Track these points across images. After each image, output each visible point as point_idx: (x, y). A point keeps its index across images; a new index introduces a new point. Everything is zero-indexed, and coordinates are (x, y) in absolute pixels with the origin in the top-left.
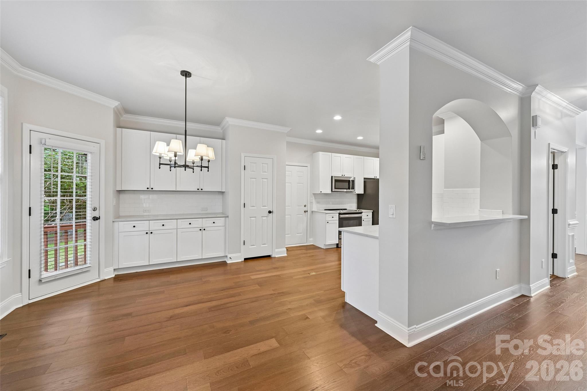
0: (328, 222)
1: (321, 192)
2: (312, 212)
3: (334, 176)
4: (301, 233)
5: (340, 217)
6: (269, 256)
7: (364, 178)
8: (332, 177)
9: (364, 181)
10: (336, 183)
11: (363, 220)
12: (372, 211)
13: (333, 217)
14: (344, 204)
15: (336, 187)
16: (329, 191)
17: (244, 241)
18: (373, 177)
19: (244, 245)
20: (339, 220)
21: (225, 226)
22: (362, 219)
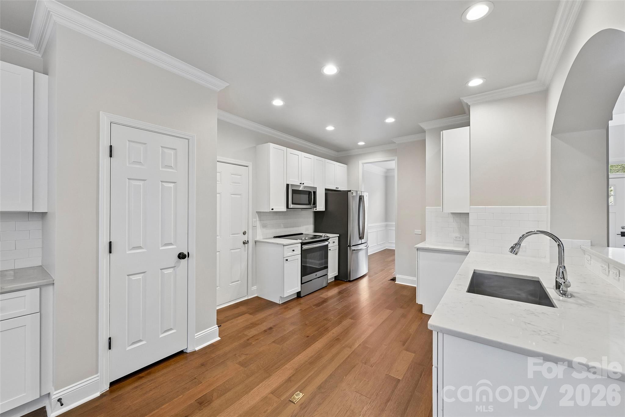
0: (287, 260)
1: (273, 209)
2: (255, 242)
3: (291, 185)
4: (238, 281)
5: (303, 249)
6: (181, 353)
7: (326, 190)
8: (288, 185)
9: (325, 193)
10: (293, 194)
11: (330, 250)
12: (338, 235)
13: (294, 250)
14: (298, 227)
15: (294, 202)
16: (283, 208)
17: (110, 339)
18: (334, 189)
19: (110, 348)
20: (301, 254)
21: (40, 312)
22: (329, 248)
